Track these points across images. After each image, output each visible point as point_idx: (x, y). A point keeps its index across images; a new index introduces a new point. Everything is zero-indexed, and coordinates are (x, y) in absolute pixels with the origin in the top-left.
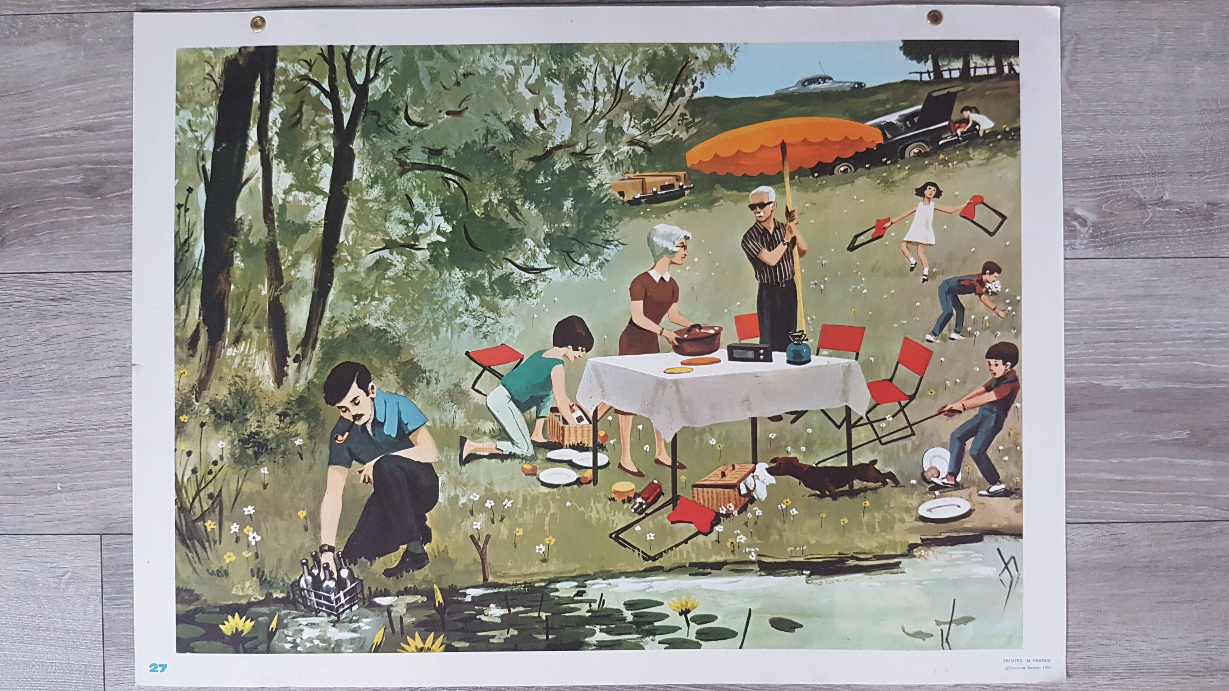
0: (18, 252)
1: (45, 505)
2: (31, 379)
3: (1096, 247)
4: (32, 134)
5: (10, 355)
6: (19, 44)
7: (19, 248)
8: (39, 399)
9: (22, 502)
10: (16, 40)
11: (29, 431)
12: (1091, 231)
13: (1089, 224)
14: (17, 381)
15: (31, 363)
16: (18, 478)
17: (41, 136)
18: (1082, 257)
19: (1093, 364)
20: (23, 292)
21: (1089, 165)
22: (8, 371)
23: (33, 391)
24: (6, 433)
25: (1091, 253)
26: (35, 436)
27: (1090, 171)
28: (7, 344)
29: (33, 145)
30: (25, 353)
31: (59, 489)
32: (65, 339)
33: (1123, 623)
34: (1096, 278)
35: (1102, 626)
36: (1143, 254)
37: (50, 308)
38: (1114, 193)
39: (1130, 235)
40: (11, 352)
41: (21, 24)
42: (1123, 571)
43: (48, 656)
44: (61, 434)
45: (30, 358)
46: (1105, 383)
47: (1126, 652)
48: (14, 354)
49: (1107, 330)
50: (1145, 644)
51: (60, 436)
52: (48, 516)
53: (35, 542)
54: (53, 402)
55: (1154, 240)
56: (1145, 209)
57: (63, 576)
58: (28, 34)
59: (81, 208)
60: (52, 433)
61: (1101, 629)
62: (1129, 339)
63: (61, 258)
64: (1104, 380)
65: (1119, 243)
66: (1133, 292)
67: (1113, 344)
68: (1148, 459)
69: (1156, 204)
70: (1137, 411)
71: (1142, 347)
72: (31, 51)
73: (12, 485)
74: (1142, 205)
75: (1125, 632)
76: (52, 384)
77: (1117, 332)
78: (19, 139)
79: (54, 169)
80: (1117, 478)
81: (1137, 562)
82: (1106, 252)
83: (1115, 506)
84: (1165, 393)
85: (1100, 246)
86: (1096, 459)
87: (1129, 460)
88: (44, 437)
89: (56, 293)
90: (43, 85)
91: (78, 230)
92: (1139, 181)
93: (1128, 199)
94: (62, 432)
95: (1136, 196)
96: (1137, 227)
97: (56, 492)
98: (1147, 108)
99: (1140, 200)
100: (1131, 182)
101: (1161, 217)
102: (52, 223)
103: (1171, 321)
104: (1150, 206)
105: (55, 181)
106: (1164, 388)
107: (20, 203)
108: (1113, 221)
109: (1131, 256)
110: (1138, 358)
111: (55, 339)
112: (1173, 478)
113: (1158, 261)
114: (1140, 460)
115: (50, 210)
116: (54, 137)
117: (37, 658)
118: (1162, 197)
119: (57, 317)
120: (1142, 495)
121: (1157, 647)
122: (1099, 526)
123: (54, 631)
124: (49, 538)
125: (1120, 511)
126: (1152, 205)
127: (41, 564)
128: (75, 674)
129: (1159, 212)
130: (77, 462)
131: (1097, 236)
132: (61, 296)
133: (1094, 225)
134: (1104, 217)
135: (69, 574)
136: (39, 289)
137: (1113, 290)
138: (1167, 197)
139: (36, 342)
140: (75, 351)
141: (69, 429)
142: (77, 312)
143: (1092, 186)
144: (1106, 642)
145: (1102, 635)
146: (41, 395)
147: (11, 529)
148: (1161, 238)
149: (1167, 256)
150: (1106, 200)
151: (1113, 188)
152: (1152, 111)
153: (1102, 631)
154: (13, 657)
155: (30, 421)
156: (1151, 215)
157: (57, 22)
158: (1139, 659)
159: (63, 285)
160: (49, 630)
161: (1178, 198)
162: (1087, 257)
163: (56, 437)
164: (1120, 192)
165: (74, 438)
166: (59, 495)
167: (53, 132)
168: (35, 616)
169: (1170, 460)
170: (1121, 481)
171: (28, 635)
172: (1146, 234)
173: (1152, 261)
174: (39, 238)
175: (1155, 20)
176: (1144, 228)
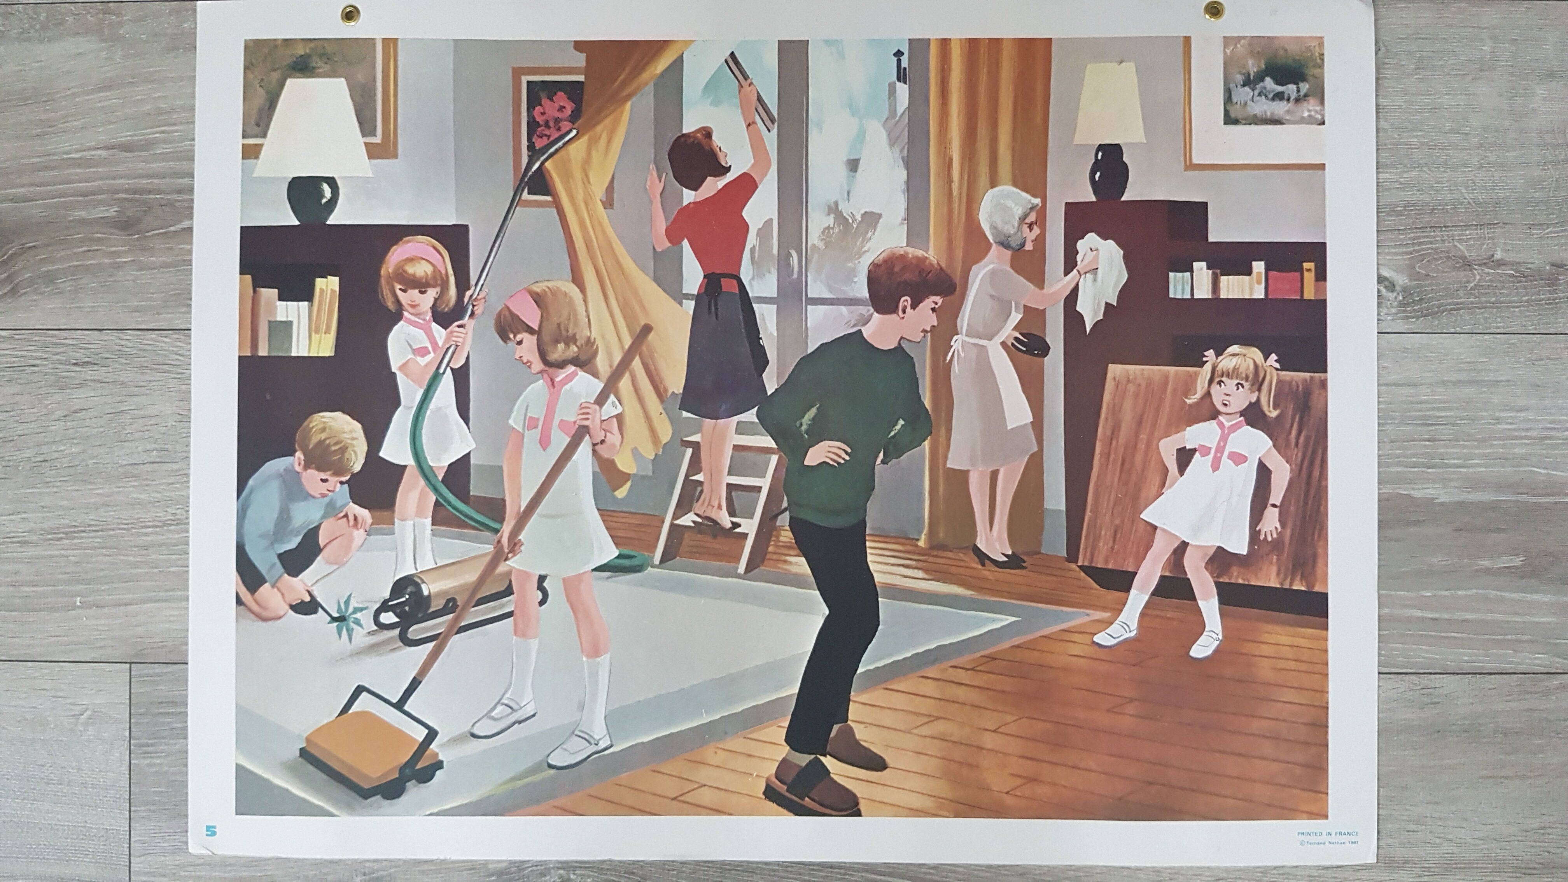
0: (34, 303)
1: (61, 624)
2: (47, 464)
3: (1407, 317)
4: (53, 155)
5: (21, 433)
6: (41, 41)
7: (35, 298)
8: (55, 490)
9: (31, 619)
10: (37, 35)
11: (43, 529)
12: (1401, 298)
13: (1398, 288)
14: (28, 467)
15: (48, 443)
16: (27, 589)
17: (65, 156)
18: (1388, 331)
19: (1399, 469)
20: (39, 354)
21: (1399, 213)
22: (17, 453)
23: (48, 480)
24: (14, 532)
25: (1400, 326)
26: (49, 536)
27: (1402, 220)
28: (18, 418)
29: (55, 168)
30: (41, 430)
31: (78, 604)
32: (92, 413)
33: (1436, 803)
34: (1406, 357)
35: (1407, 807)
36: (1467, 328)
37: (73, 374)
38: (1432, 249)
39: (1450, 304)
40: (21, 429)
41: (44, 15)
42: (1436, 735)
43: (59, 816)
44: (84, 534)
45: (45, 437)
46: (1416, 494)
47: (1438, 841)
48: (26, 432)
49: (1421, 425)
50: (1463, 831)
51: (82, 538)
52: (64, 638)
53: (46, 671)
54: (74, 493)
55: (1482, 310)
56: (1471, 270)
57: (82, 715)
58: (52, 27)
59: (114, 249)
60: (71, 533)
61: (1407, 810)
62: (1448, 437)
63: (88, 312)
64: (1413, 489)
65: (1436, 313)
66: (1454, 377)
67: (1427, 443)
68: (1469, 593)
69: (1485, 264)
70: (1457, 530)
71: (1465, 447)
72: (58, 48)
73: (20, 597)
74: (1467, 264)
75: (1437, 815)
76: (72, 471)
77: (1431, 428)
78: (38, 160)
79: (81, 199)
80: (1430, 616)
81: (1454, 724)
82: (1419, 324)
83: (1427, 651)
84: (1493, 506)
85: (1413, 318)
86: (1404, 591)
87: (1446, 593)
88: (61, 539)
89: (79, 355)
90: (68, 93)
91: (110, 276)
92: (1463, 235)
93: (1450, 257)
94: (85, 531)
95: (1460, 253)
96: (1461, 293)
97: (74, 607)
98: (1475, 141)
99: (1464, 258)
100: (1453, 236)
101: (1490, 281)
102: (77, 266)
103: (1502, 415)
104: (1476, 267)
105: (83, 214)
106: (1493, 501)
107: (37, 241)
108: (1429, 285)
109: (1453, 330)
110: (1460, 461)
111: (78, 415)
112: (1501, 617)
113: (1486, 337)
114: (1460, 593)
115: (75, 250)
116: (81, 158)
117: (45, 819)
118: (1493, 256)
119: (81, 385)
120: (1463, 639)
121: (1478, 835)
122: (1407, 677)
123: (68, 785)
124: (62, 667)
125: (1434, 659)
126: (1480, 265)
127: (54, 699)
128: (93, 840)
129: (1488, 274)
130: (102, 570)
131: (1408, 304)
132: (86, 360)
133: (1405, 289)
134: (1417, 280)
135: (89, 712)
136: (59, 351)
137: (1427, 374)
138: (1498, 255)
139: (52, 418)
140: (102, 429)
141: (93, 528)
142: (105, 380)
143: (1403, 240)
144: (1412, 827)
145: (1407, 818)
146: (59, 484)
147: (15, 654)
148: (1491, 307)
149: (1498, 331)
150: (1422, 257)
151: (1431, 243)
152: (1481, 146)
153: (1407, 813)
154: (14, 817)
155: (43, 517)
156: (1478, 277)
157: (89, 13)
158: (1455, 850)
159: (92, 346)
160: (60, 784)
161: (1512, 257)
162: (1394, 331)
163: (77, 538)
164: (1438, 248)
165: (99, 540)
166: (80, 611)
167: (82, 151)
168: (43, 766)
169: (1498, 593)
170: (1436, 619)
171: (34, 789)
172: (1472, 303)
173: (1479, 337)
174: (60, 286)
175: (1485, 28)
176: (1470, 293)
